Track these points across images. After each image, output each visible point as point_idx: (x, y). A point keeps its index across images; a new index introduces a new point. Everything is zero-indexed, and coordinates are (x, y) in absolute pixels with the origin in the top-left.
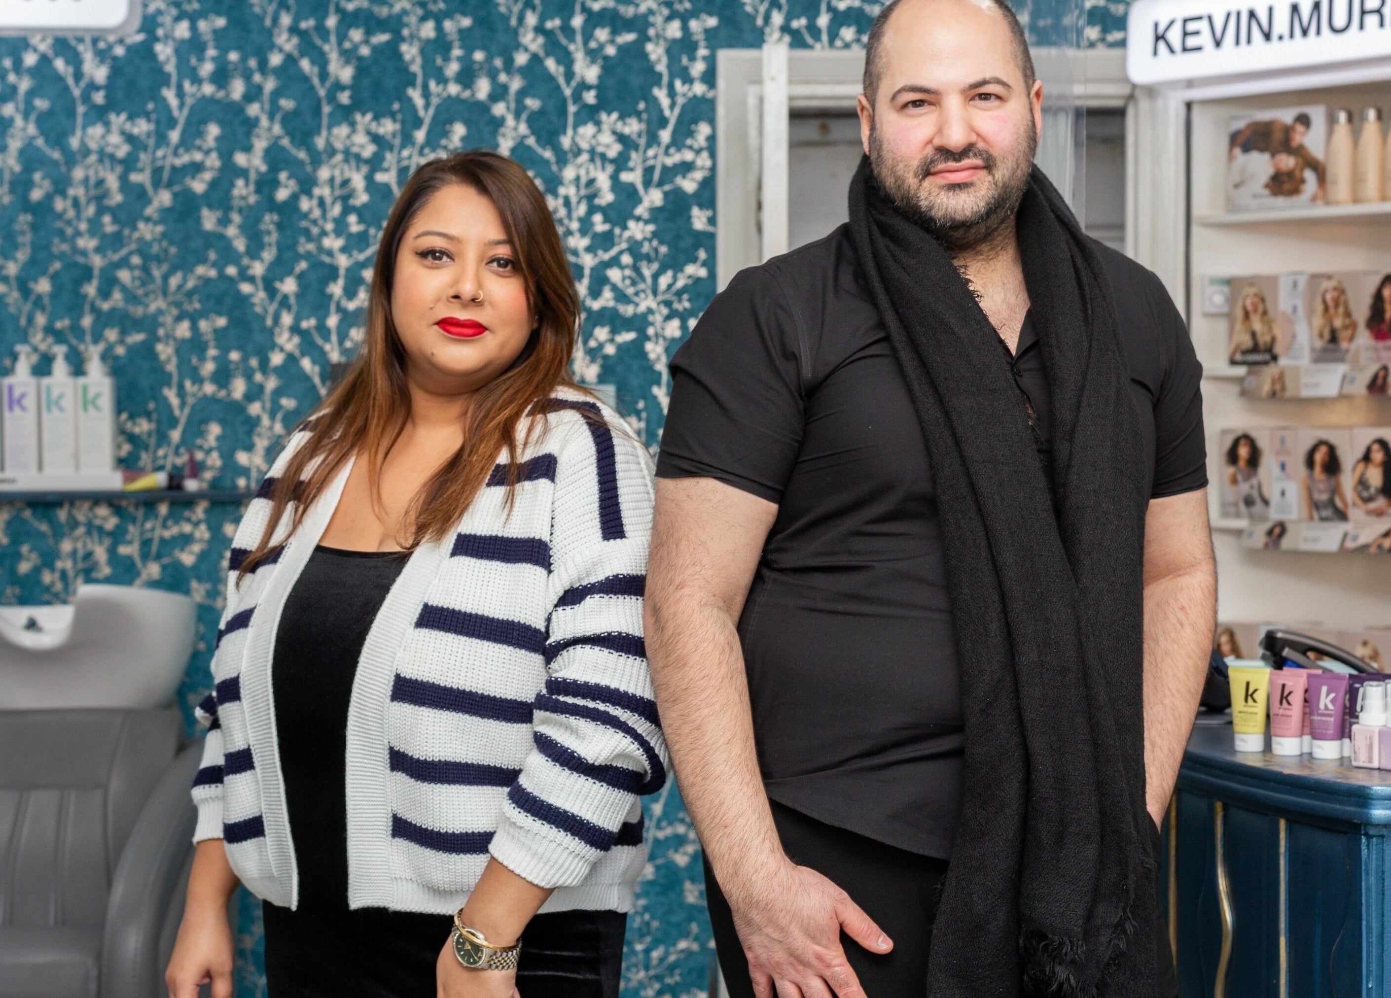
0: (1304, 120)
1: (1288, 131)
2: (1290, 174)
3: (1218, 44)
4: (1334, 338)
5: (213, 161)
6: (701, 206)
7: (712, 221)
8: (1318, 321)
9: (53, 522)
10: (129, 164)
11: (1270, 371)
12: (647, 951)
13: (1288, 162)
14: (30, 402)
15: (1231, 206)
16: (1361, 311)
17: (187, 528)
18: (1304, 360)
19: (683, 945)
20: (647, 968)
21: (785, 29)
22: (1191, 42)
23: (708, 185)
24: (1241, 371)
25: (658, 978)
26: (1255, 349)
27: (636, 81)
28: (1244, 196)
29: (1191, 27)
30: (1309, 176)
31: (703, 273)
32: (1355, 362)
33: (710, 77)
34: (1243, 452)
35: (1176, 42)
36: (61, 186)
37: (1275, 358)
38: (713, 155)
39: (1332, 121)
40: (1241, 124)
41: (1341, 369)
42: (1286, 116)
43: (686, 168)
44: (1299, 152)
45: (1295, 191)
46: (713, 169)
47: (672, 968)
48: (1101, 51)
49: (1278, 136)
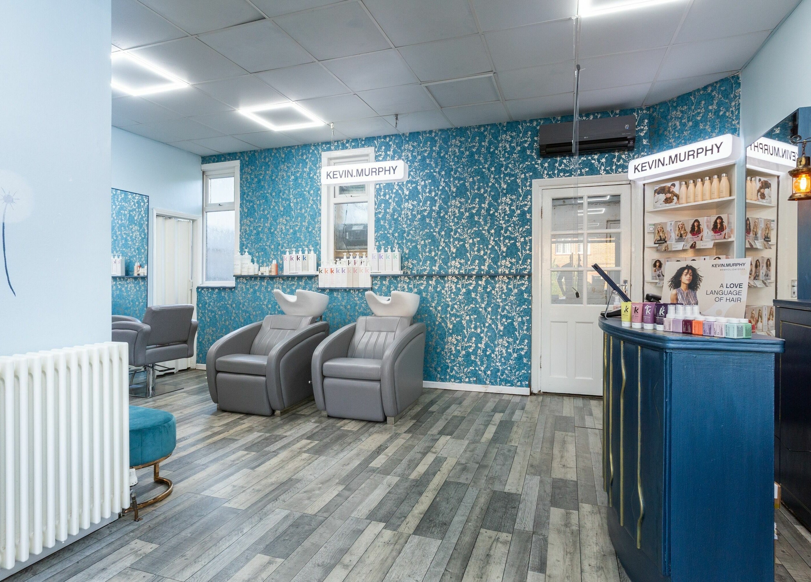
0: (674, 185)
1: (669, 188)
2: (670, 198)
3: (650, 168)
4: (681, 236)
5: (428, 209)
6: (528, 213)
7: (531, 216)
8: (677, 232)
9: (397, 280)
10: (412, 210)
11: (665, 244)
12: (515, 372)
13: (669, 195)
14: (390, 257)
15: (655, 207)
16: (689, 229)
17: (422, 282)
18: (674, 242)
19: (523, 371)
20: (515, 376)
21: (547, 174)
22: (644, 169)
23: (530, 208)
24: (657, 245)
25: (517, 378)
26: (661, 240)
27: (514, 187)
28: (658, 204)
29: (644, 165)
30: (675, 198)
31: (529, 227)
32: (687, 241)
33: (531, 186)
34: (658, 264)
35: (640, 170)
36: (400, 215)
37: (666, 242)
38: (531, 202)
39: (681, 185)
40: (657, 188)
41: (683, 243)
42: (669, 184)
43: (526, 205)
44: (672, 193)
45: (671, 202)
46: (531, 205)
47: (520, 376)
48: (622, 174)
49: (667, 189)
